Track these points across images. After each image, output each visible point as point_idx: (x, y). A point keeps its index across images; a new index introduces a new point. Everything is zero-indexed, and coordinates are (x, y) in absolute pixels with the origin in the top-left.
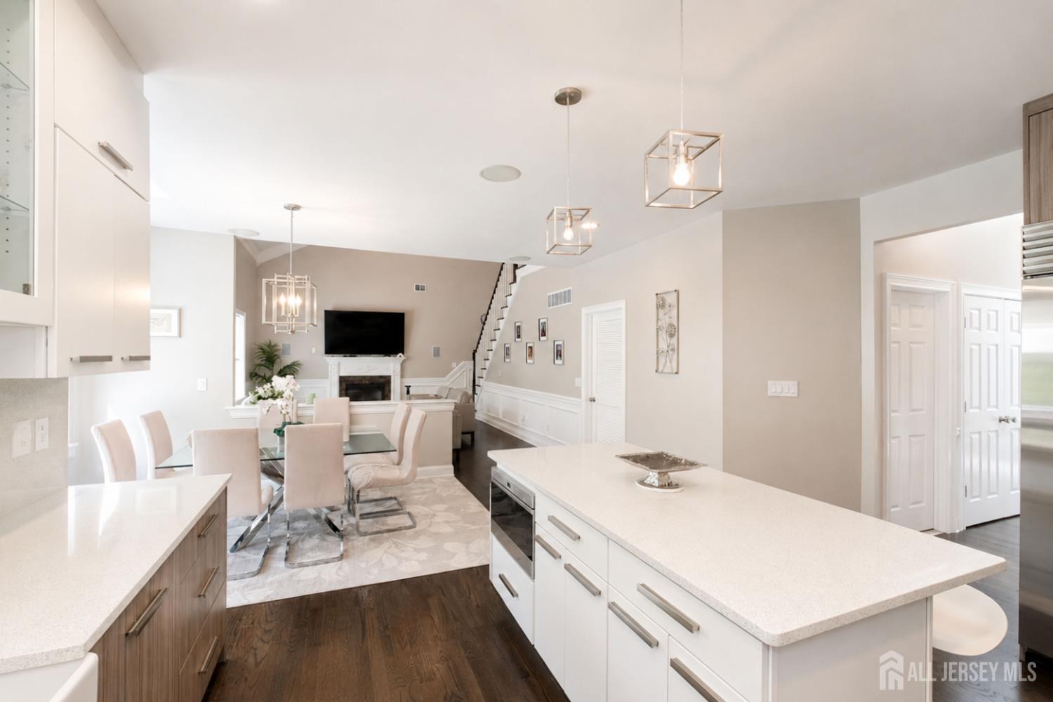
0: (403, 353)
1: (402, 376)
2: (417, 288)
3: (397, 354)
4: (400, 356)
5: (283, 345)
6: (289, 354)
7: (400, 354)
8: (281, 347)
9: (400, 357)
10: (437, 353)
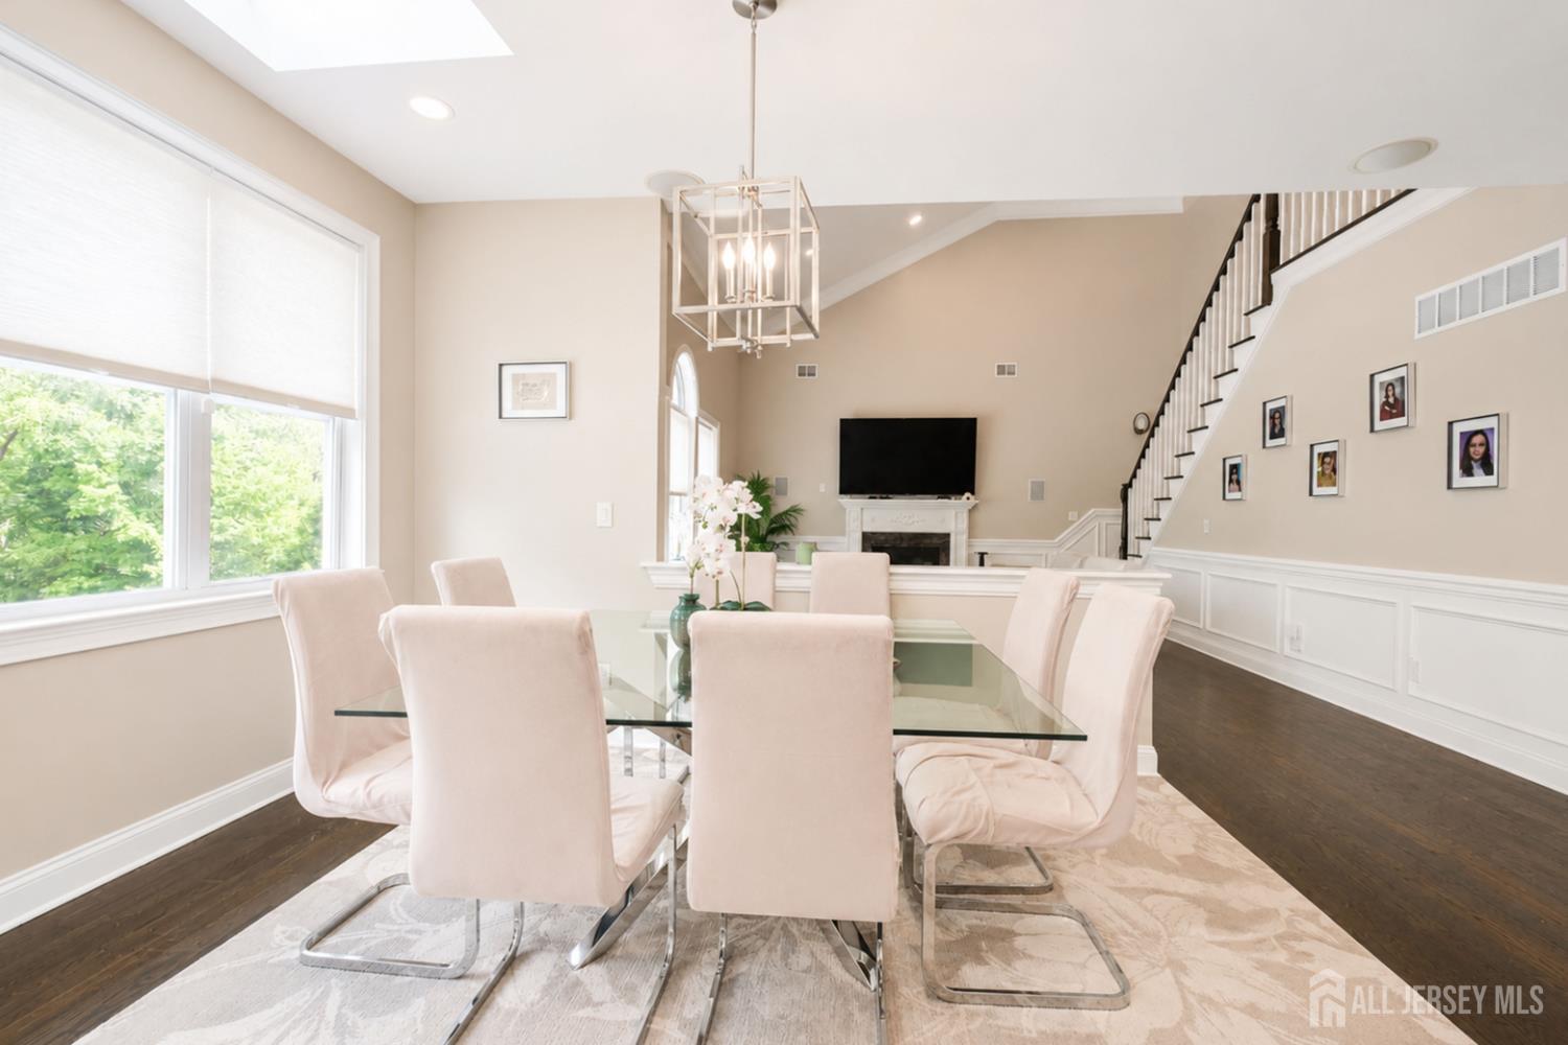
0: (973, 493)
1: (971, 535)
2: (1001, 370)
3: (963, 494)
4: (968, 498)
5: (777, 479)
6: (785, 494)
7: (967, 495)
8: (772, 482)
9: (964, 502)
10: (1038, 491)
